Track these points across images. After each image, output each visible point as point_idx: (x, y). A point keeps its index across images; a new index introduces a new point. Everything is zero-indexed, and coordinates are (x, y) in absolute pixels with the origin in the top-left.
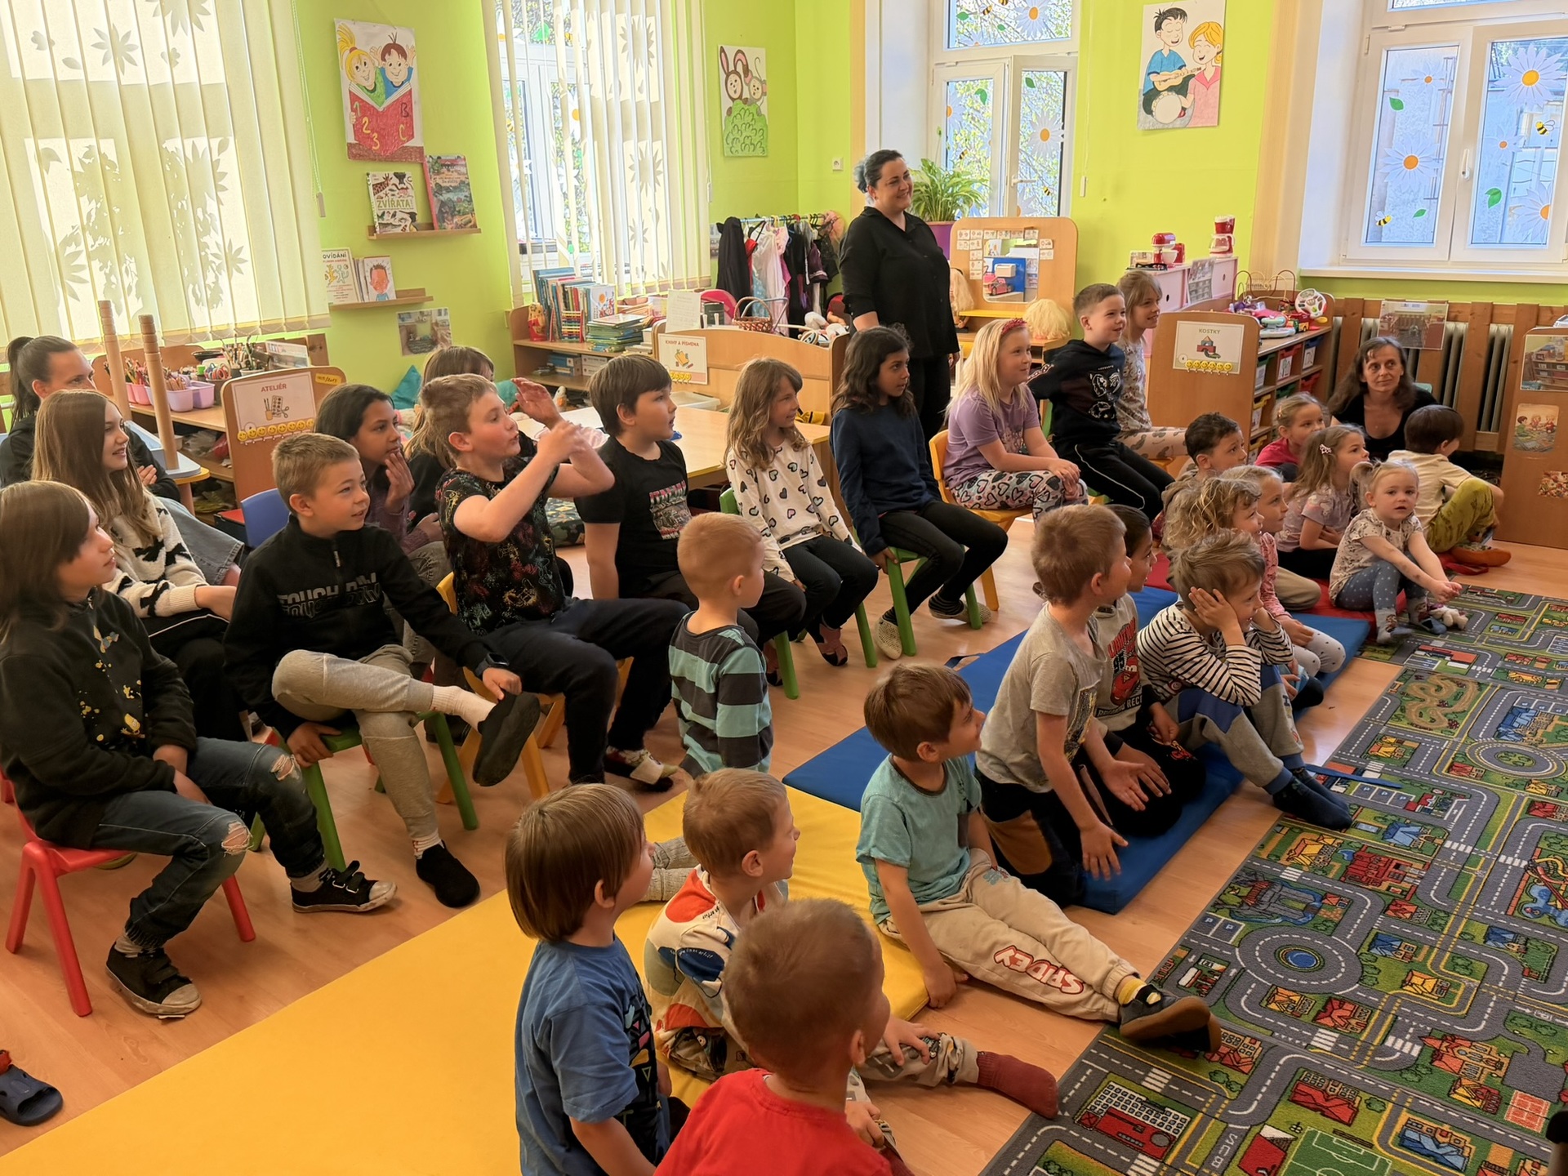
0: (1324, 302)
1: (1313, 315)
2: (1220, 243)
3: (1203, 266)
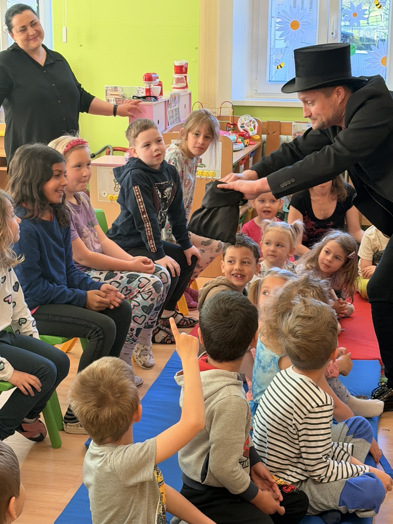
0: (257, 124)
1: (251, 134)
2: (179, 81)
3: (175, 98)
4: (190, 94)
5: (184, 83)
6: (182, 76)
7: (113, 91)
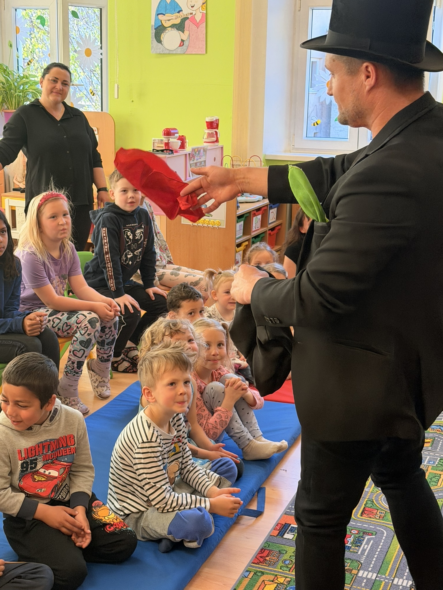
2: (210, 135)
3: (199, 151)
4: (222, 148)
5: (214, 137)
6: (213, 131)
7: (159, 143)
